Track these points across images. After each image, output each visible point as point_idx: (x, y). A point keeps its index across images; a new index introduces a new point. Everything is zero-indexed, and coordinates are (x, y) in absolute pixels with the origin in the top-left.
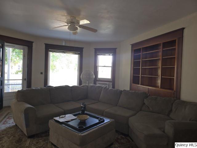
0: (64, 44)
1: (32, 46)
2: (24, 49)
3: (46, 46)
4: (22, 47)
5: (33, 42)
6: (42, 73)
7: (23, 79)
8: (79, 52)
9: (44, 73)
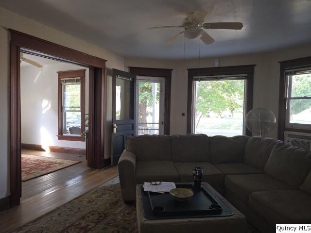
0: (217, 65)
1: (170, 76)
2: (160, 82)
3: (189, 73)
4: (158, 78)
5: (171, 70)
6: (183, 115)
7: (161, 123)
8: (247, 75)
9: (186, 115)
